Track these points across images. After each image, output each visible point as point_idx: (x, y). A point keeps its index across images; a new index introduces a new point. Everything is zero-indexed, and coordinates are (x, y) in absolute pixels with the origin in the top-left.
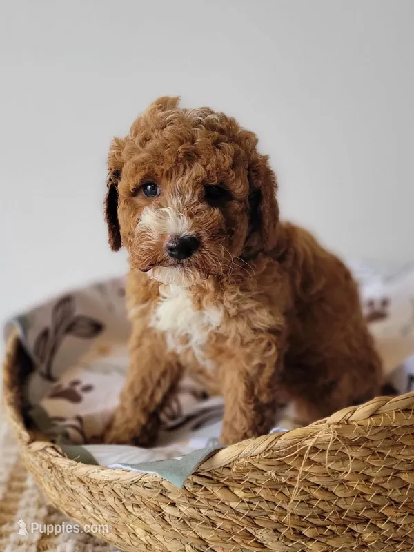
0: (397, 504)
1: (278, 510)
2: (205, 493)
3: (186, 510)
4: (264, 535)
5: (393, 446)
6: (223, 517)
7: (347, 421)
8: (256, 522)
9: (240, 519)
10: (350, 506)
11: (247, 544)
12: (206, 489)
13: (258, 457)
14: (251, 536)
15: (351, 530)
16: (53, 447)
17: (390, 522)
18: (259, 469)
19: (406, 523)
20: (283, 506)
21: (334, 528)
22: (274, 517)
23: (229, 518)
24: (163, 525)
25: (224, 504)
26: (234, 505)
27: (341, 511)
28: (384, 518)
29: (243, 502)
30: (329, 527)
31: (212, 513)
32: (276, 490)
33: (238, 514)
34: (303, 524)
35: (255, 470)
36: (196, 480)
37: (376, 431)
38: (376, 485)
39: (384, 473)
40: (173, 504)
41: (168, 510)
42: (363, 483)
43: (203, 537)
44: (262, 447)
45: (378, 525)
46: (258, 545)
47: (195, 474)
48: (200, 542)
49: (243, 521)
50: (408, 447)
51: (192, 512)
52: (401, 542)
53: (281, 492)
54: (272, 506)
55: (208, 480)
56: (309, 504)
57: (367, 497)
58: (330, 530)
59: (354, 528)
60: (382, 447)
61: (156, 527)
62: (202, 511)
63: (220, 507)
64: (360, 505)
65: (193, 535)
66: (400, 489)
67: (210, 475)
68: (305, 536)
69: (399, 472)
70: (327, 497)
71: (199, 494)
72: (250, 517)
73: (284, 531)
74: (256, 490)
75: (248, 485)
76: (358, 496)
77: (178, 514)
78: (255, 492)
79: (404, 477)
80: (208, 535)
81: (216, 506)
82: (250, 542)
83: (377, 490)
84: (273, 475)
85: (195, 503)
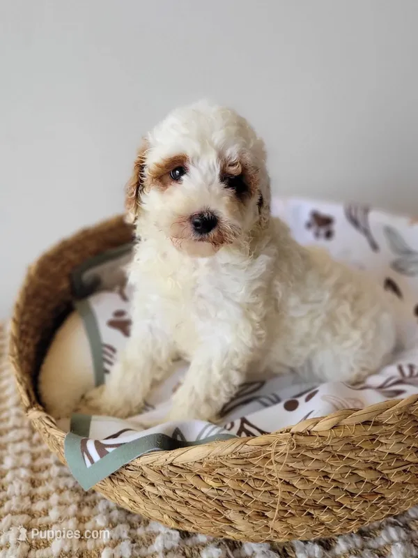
0: (353, 495)
1: (243, 497)
2: (179, 479)
3: (162, 490)
4: (231, 515)
5: (352, 450)
6: (195, 498)
7: (309, 431)
8: (224, 504)
9: (211, 502)
10: (311, 495)
11: (216, 520)
12: (180, 476)
13: (226, 457)
14: (220, 514)
15: (309, 514)
16: (47, 418)
17: (346, 508)
18: (226, 466)
19: (360, 508)
20: (248, 494)
21: (293, 512)
22: (241, 503)
23: (200, 500)
24: (143, 498)
25: (196, 488)
26: (204, 490)
27: (300, 500)
28: (340, 505)
29: (213, 488)
30: (289, 511)
31: (186, 495)
32: (242, 481)
33: (208, 497)
34: (265, 509)
35: (223, 466)
36: (171, 468)
37: (337, 440)
38: (334, 480)
39: (342, 471)
40: (152, 485)
41: (148, 488)
42: (322, 479)
43: (178, 510)
44: (229, 450)
45: (334, 510)
46: (227, 521)
47: (171, 464)
48: (176, 514)
49: (213, 503)
50: (366, 450)
51: (170, 493)
52: (355, 520)
53: (247, 483)
54: (238, 494)
55: (180, 470)
56: (271, 493)
57: (324, 489)
58: (290, 513)
59: (312, 512)
60: (343, 451)
61: (138, 498)
62: (177, 491)
63: (194, 492)
64: (317, 496)
65: (170, 509)
66: (356, 483)
67: (182, 466)
68: (267, 517)
69: (356, 469)
70: (289, 489)
71: (175, 479)
72: (218, 500)
73: (249, 513)
74: (225, 480)
75: (218, 476)
76: (317, 488)
77: (156, 492)
78: (223, 482)
79: (361, 473)
80: (184, 511)
81: (189, 490)
82: (218, 519)
83: (334, 485)
84: (240, 470)
85: (171, 485)
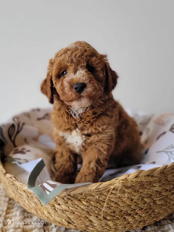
0: (142, 209)
1: (98, 210)
3: (64, 207)
4: (92, 218)
5: (142, 188)
6: (77, 211)
7: (126, 179)
8: (90, 213)
9: (84, 212)
10: (125, 209)
11: (85, 221)
12: (72, 201)
13: (93, 191)
14: (88, 218)
15: (124, 218)
16: (14, 177)
17: (139, 215)
18: (92, 195)
19: (145, 215)
20: (100, 208)
21: (118, 217)
22: (96, 212)
23: (80, 211)
24: (54, 211)
25: (78, 206)
26: (82, 207)
27: (121, 211)
28: (137, 214)
29: (85, 206)
30: (116, 216)
31: (73, 209)
32: (98, 202)
33: (83, 210)
34: (107, 215)
35: (91, 195)
36: (68, 197)
37: (137, 183)
38: (135, 202)
39: (138, 198)
40: (59, 204)
41: (57, 206)
42: (130, 201)
43: (69, 217)
44: (94, 188)
45: (134, 216)
46: (90, 221)
47: (68, 195)
48: (68, 219)
49: (85, 213)
50: (148, 189)
51: (67, 208)
52: (142, 222)
53: (100, 203)
54: (96, 208)
55: (73, 198)
56: (110, 208)
57: (131, 206)
58: (117, 217)
59: (126, 217)
60: (139, 189)
61: (52, 212)
62: (70, 208)
63: (77, 207)
64: (128, 209)
65: (66, 216)
66: (143, 204)
67: (74, 196)
68: (107, 219)
69: (144, 197)
70: (117, 206)
71: (69, 202)
72: (87, 211)
73: (100, 217)
74: (91, 202)
75: (88, 200)
76: (128, 206)
77: (61, 208)
78: (90, 203)
79: (145, 199)
80: (72, 217)
81: (75, 206)
82: (87, 220)
83: (135, 204)
84: (98, 197)
85: (67, 205)
